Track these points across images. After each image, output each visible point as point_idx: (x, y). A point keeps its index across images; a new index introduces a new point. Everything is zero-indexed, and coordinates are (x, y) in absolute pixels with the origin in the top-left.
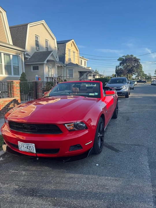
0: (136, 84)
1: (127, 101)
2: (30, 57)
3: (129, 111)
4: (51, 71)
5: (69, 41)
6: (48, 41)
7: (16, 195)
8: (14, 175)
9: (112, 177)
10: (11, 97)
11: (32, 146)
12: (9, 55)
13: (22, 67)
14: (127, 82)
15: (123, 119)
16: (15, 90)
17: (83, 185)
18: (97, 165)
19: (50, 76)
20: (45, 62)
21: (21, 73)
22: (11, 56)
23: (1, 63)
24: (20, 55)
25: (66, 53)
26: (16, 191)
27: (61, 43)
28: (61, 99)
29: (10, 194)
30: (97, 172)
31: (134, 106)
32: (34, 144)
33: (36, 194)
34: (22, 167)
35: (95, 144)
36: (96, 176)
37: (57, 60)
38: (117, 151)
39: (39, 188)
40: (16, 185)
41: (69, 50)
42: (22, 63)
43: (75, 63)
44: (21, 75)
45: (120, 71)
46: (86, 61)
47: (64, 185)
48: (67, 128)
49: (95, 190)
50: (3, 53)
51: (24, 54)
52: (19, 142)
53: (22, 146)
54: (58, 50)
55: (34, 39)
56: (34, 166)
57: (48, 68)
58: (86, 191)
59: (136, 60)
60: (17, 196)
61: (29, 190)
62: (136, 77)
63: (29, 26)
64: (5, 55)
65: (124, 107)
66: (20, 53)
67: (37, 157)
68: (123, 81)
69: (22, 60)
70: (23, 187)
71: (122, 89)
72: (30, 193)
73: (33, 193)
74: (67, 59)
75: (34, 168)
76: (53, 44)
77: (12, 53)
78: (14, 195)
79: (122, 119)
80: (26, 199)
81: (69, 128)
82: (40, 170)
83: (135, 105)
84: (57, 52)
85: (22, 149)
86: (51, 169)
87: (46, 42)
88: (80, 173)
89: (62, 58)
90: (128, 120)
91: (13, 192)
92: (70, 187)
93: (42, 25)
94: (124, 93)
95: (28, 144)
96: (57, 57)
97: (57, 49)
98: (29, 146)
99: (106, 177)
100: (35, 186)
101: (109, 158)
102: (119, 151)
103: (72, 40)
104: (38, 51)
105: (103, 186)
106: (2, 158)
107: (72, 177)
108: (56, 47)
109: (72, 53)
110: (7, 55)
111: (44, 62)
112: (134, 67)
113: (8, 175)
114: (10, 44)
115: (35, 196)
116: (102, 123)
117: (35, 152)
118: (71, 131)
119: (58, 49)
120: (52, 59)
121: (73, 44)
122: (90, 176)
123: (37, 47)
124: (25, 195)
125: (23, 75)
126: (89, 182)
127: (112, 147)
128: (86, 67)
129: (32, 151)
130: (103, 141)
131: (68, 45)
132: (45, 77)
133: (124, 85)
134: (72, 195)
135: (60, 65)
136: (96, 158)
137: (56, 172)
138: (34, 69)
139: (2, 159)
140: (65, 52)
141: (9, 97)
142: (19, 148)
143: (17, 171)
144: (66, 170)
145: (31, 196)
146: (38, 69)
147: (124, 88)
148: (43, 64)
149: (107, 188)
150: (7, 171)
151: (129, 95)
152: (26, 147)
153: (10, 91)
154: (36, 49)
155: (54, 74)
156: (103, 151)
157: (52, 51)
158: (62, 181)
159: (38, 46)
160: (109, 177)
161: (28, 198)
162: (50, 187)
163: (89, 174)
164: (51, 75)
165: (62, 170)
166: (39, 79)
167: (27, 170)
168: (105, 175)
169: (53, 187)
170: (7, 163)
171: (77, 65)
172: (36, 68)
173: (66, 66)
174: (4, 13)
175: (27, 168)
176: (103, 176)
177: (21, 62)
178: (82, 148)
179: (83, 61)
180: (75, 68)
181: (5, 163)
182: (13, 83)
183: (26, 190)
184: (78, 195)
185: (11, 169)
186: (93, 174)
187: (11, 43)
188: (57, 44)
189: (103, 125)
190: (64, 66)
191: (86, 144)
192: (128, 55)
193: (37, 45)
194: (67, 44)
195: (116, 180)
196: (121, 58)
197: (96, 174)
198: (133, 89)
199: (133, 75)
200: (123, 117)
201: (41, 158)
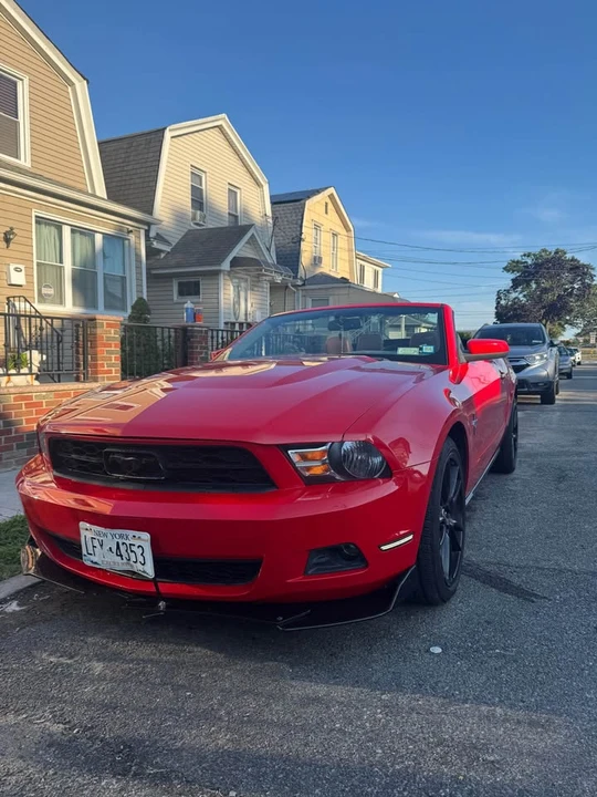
0: (577, 360)
1: (551, 415)
2: (168, 249)
3: (563, 447)
4: (246, 300)
5: (318, 192)
6: (238, 191)
7: (47, 765)
8: (54, 674)
9: (512, 706)
10: (86, 379)
11: (137, 543)
12: (90, 234)
13: (139, 279)
14: (548, 340)
15: (540, 476)
16: (102, 352)
17: (371, 740)
18: (437, 650)
19: (242, 319)
20: (226, 266)
21: (132, 299)
22: (99, 238)
23: (61, 262)
24: (132, 237)
25: (303, 236)
26: (50, 746)
27: (287, 199)
28: (278, 364)
29: (21, 757)
30: (436, 683)
31: (584, 431)
32: (146, 536)
33: (139, 765)
34: (94, 644)
35: (423, 552)
36: (432, 699)
37: (271, 258)
38: (524, 594)
39: (156, 741)
40: (57, 719)
41: (317, 227)
42: (139, 267)
43: (339, 277)
44: (133, 308)
45: (515, 309)
46: (380, 270)
47: (277, 735)
48: (296, 469)
49: (429, 767)
50: (69, 228)
51: (147, 232)
52: (83, 525)
53: (96, 543)
54: (274, 225)
55: (187, 182)
56: (147, 641)
57: (237, 287)
58: (385, 766)
59: (578, 270)
60: (51, 772)
61: (108, 744)
62: (578, 335)
63: (168, 134)
64: (78, 236)
65: (538, 434)
66: (131, 228)
67: (158, 596)
68: (530, 339)
69: (138, 256)
70: (86, 729)
71: (528, 365)
72: (114, 760)
73: (126, 759)
74: (305, 259)
75: (146, 651)
76: (257, 204)
77: (102, 227)
78: (40, 766)
79: (535, 475)
80: (92, 787)
81: (308, 469)
82: (172, 658)
83: (587, 428)
84: (270, 233)
85: (95, 559)
86: (221, 657)
87: (232, 194)
88: (356, 683)
89: (289, 258)
90: (561, 478)
91: (37, 750)
92: (306, 745)
93: (216, 131)
94: (536, 384)
95: (121, 536)
96: (268, 250)
97: (270, 221)
98: (128, 542)
99: (484, 708)
100: (141, 728)
101: (488, 623)
102: (536, 596)
103: (326, 188)
104: (200, 225)
105: (472, 750)
106: (18, 605)
107: (317, 700)
108: (269, 213)
109: (326, 237)
110: (81, 233)
111: (220, 265)
112: (571, 294)
113: (27, 674)
114: (98, 194)
115: (135, 775)
116: (456, 465)
117: (149, 570)
118: (315, 484)
119: (275, 219)
120: (250, 254)
121: (330, 206)
122: (403, 700)
123: (199, 212)
124: (90, 770)
125: (141, 309)
126: (397, 724)
127: (501, 579)
128: (379, 290)
129: (138, 567)
130: (460, 549)
131: (314, 209)
132: (222, 321)
133: (535, 352)
134: (317, 786)
135: (279, 279)
136: (428, 620)
137: (243, 671)
138: (181, 293)
139: (17, 609)
140: (301, 234)
141: (77, 379)
142: (84, 552)
143: (71, 657)
144: (292, 667)
145: (114, 776)
146: (197, 293)
147: (537, 364)
148: (217, 273)
149: (493, 762)
150: (29, 654)
151: (557, 397)
152: (114, 549)
153: (81, 357)
154: (194, 218)
155: (258, 314)
156: (460, 593)
157: (251, 226)
158: (267, 715)
159: (201, 209)
160: (499, 710)
161: (99, 781)
162: (208, 736)
163: (400, 687)
164: (246, 314)
165: (271, 664)
166: (195, 316)
167: (115, 657)
168: (476, 698)
169: (223, 740)
170: (33, 623)
171: (344, 280)
172: (190, 289)
173: (304, 285)
174: (81, 87)
175: (116, 646)
176: (465, 701)
177: (134, 263)
178: (367, 566)
179: (369, 269)
180: (337, 292)
181: (23, 625)
182: (95, 327)
183: (98, 745)
184: (342, 786)
185: (45, 651)
186: (419, 688)
187: (101, 191)
188: (273, 203)
189: (459, 478)
190: (294, 286)
191: (384, 548)
192: (544, 251)
193: (198, 205)
194: (309, 203)
195: (532, 724)
196: (518, 262)
197: (433, 688)
198: (569, 375)
199: (564, 329)
200: (539, 469)
201: (175, 602)
